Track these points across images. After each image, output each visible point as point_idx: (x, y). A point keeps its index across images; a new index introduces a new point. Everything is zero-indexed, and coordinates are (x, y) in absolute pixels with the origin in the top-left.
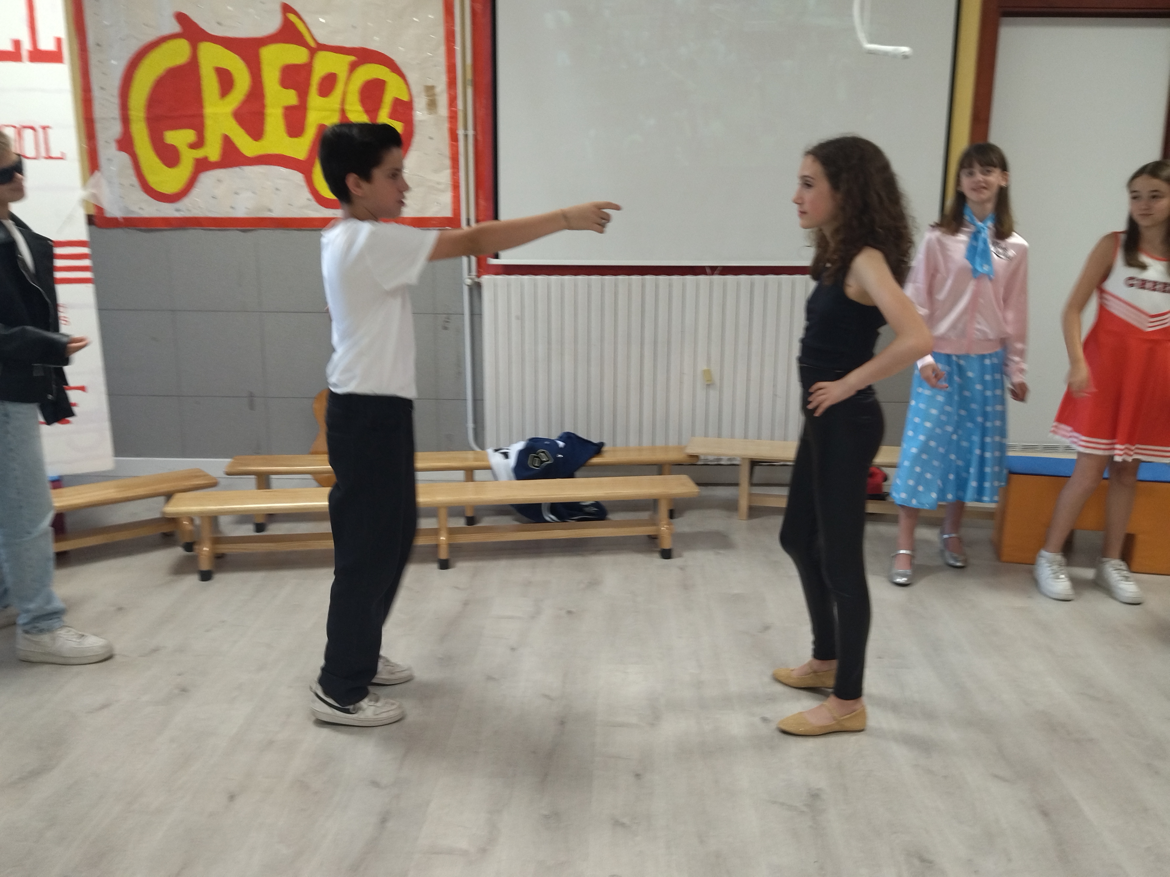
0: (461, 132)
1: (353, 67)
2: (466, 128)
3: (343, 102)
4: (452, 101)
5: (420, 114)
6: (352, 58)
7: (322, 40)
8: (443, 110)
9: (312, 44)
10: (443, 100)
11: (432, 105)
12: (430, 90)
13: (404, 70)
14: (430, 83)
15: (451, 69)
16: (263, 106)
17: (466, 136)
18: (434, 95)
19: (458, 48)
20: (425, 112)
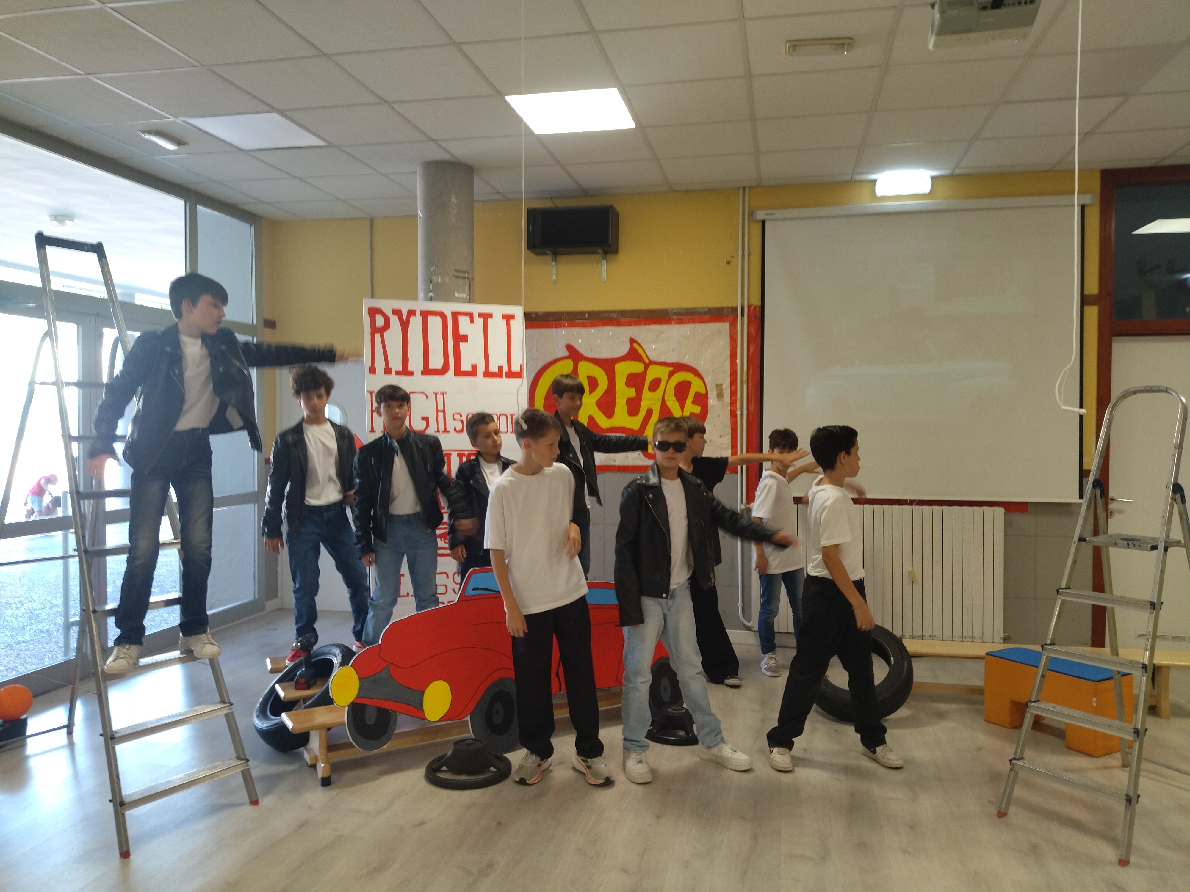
0: (738, 413)
1: (671, 374)
2: (742, 409)
3: (664, 395)
4: (733, 393)
5: (712, 401)
6: (671, 369)
7: (652, 358)
8: (727, 398)
9: (647, 361)
10: (727, 393)
11: (720, 396)
12: (719, 387)
13: (703, 375)
14: (719, 382)
15: (733, 374)
16: (615, 398)
17: (742, 415)
18: (722, 389)
19: (738, 361)
20: (716, 400)
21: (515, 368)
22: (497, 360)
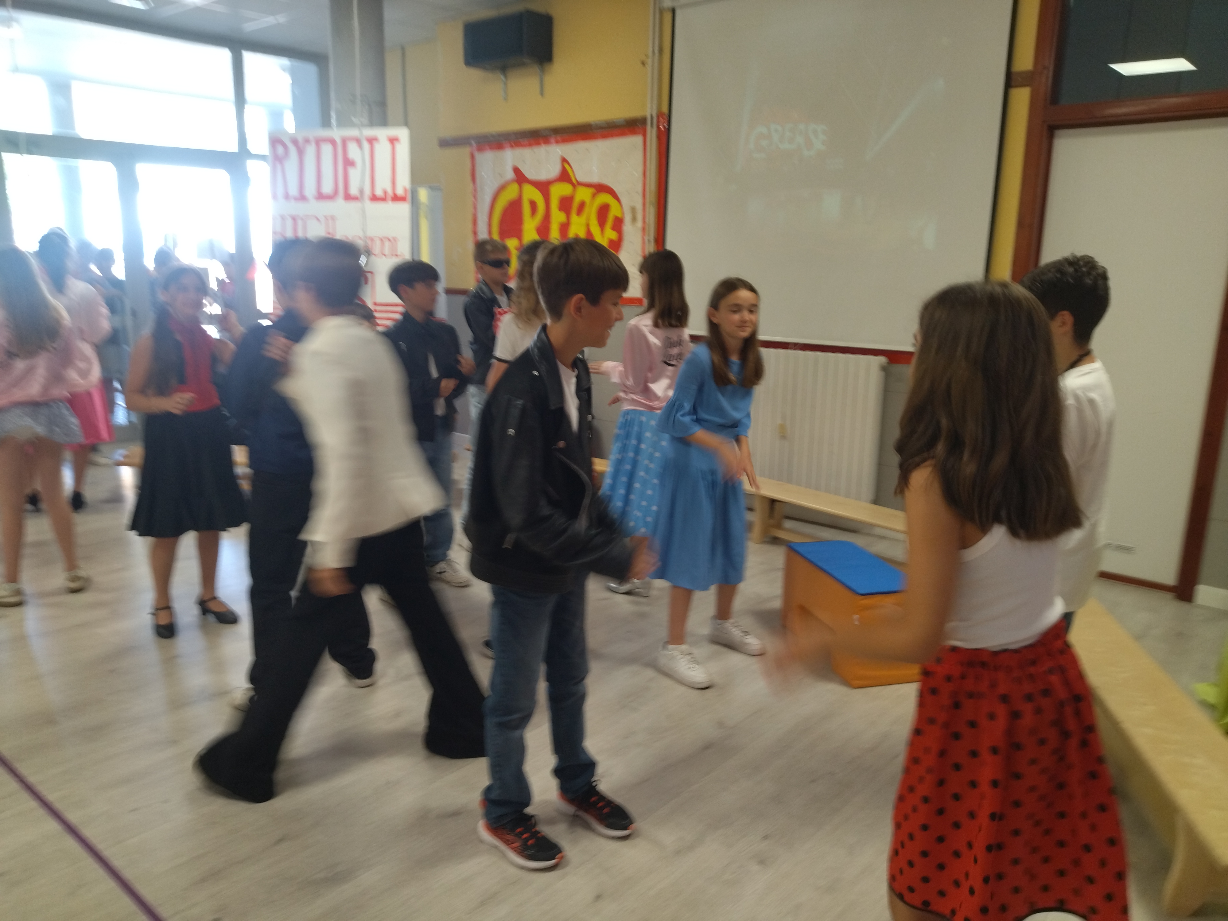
1: (594, 196)
3: (588, 219)
4: (644, 216)
5: (627, 226)
6: (594, 190)
7: (580, 179)
8: (639, 223)
9: (575, 182)
10: (639, 216)
11: (634, 219)
13: (620, 196)
14: (633, 205)
15: (644, 195)
16: (549, 223)
18: (635, 212)
19: (648, 180)
20: (630, 224)
21: (400, 192)
22: (383, 184)
